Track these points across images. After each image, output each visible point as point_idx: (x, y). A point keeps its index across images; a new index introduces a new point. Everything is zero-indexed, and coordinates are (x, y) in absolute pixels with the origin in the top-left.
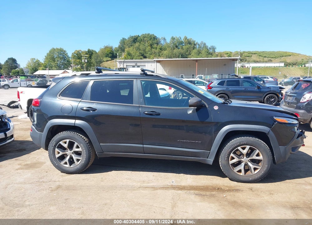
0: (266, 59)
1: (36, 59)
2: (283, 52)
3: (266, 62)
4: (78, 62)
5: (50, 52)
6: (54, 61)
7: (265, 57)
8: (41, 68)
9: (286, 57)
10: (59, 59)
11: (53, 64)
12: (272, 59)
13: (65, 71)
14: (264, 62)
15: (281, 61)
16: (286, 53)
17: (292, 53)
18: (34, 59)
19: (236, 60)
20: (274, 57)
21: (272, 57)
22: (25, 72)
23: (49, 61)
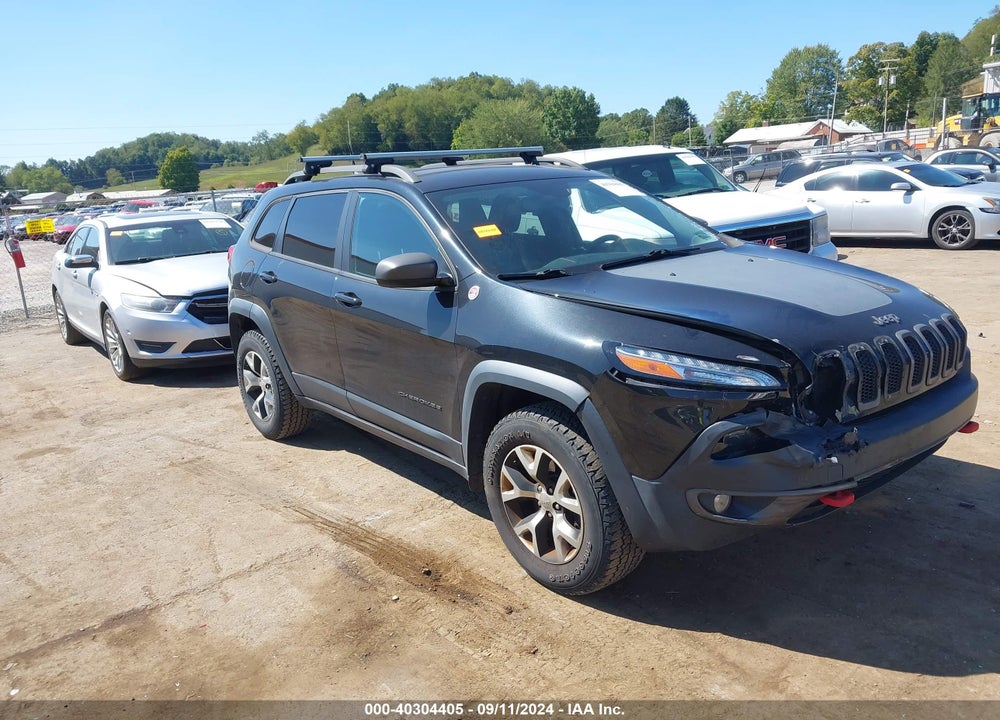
1: (744, 93)
4: (867, 87)
5: (784, 64)
6: (794, 92)
8: (753, 120)
10: (810, 85)
11: (789, 104)
13: (821, 123)
18: (739, 94)
22: (707, 135)
23: (778, 94)
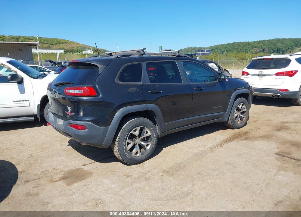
0: (45, 45)
2: (59, 39)
3: (46, 48)
7: (43, 43)
9: (63, 44)
12: (51, 46)
14: (43, 48)
15: (59, 47)
16: (62, 40)
17: (68, 41)
19: (35, 45)
20: (52, 43)
21: (50, 43)
